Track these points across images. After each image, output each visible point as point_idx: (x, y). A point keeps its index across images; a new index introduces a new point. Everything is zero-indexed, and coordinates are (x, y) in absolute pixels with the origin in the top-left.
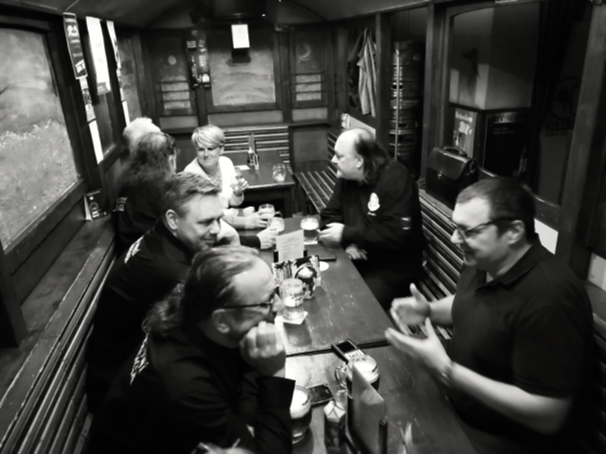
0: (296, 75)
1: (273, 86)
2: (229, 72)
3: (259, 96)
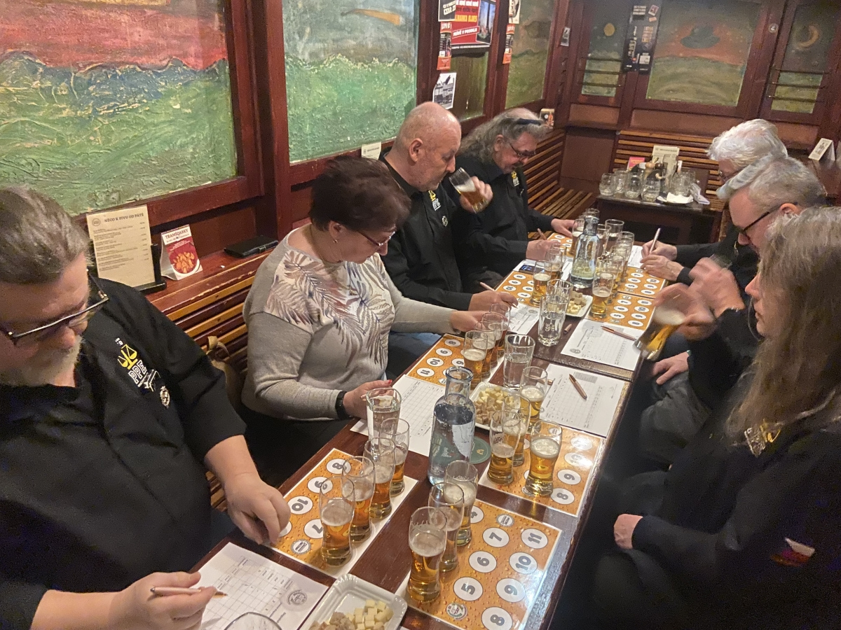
0: (781, 71)
2: (681, 55)
3: (714, 95)
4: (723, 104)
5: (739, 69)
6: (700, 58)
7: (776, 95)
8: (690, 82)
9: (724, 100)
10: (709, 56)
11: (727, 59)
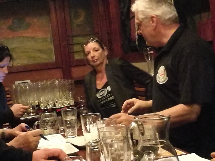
0: (73, 36)
1: (52, 47)
2: (11, 36)
3: (39, 57)
4: (47, 61)
5: (48, 40)
6: (23, 37)
7: (75, 50)
8: (22, 52)
9: (46, 59)
10: (28, 35)
11: (40, 35)
